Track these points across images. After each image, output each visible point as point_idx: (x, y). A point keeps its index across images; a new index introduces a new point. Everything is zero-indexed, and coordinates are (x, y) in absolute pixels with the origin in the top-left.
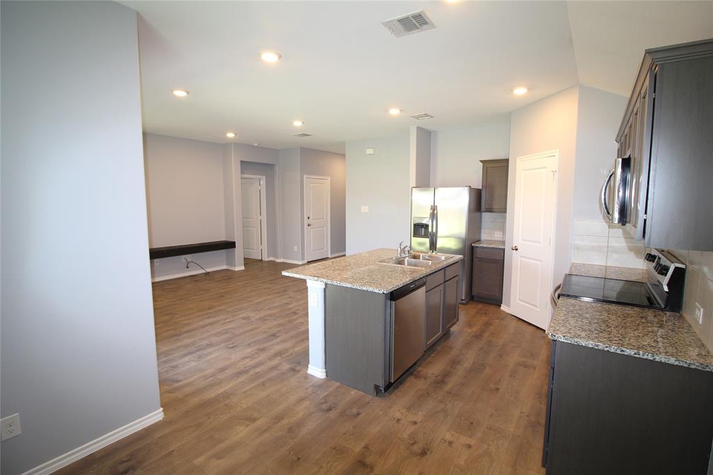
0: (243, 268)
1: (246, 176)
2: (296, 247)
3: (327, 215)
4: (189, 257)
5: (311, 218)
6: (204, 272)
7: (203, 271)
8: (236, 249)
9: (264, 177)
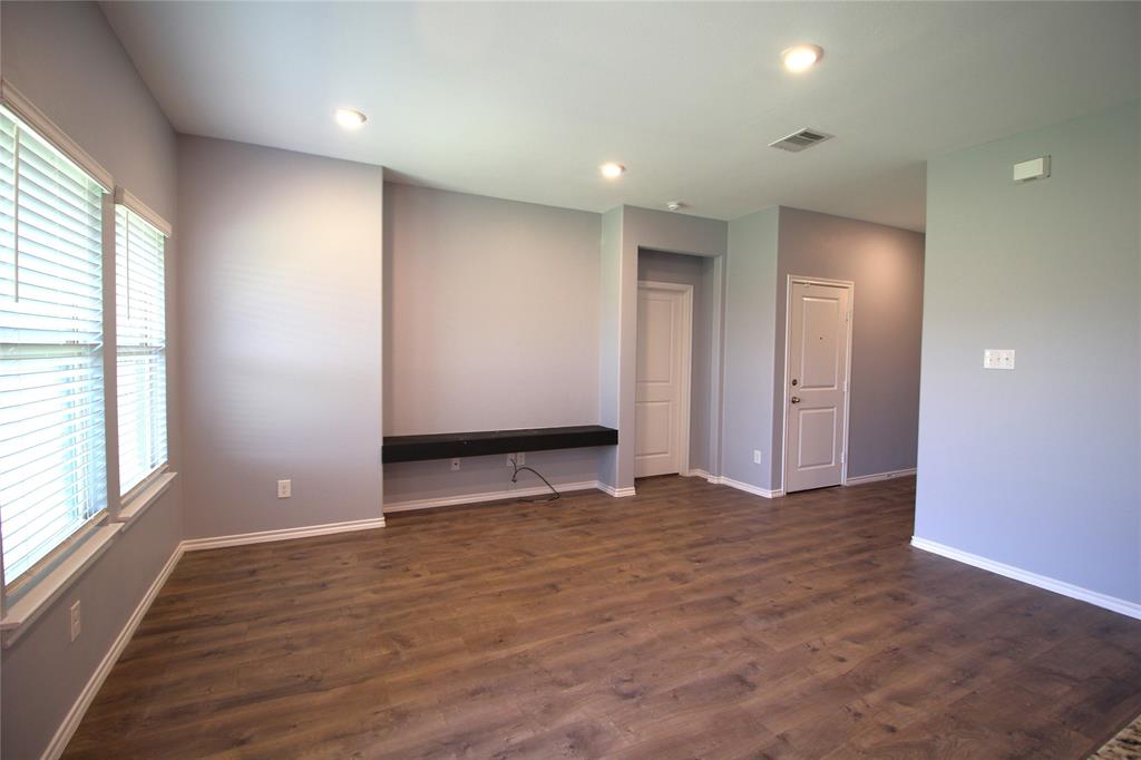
0: (630, 492)
1: (650, 284)
2: (758, 453)
3: (841, 379)
4: (521, 458)
5: (801, 382)
6: (549, 491)
7: (547, 490)
8: (618, 446)
9: (692, 288)
